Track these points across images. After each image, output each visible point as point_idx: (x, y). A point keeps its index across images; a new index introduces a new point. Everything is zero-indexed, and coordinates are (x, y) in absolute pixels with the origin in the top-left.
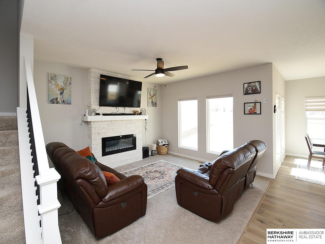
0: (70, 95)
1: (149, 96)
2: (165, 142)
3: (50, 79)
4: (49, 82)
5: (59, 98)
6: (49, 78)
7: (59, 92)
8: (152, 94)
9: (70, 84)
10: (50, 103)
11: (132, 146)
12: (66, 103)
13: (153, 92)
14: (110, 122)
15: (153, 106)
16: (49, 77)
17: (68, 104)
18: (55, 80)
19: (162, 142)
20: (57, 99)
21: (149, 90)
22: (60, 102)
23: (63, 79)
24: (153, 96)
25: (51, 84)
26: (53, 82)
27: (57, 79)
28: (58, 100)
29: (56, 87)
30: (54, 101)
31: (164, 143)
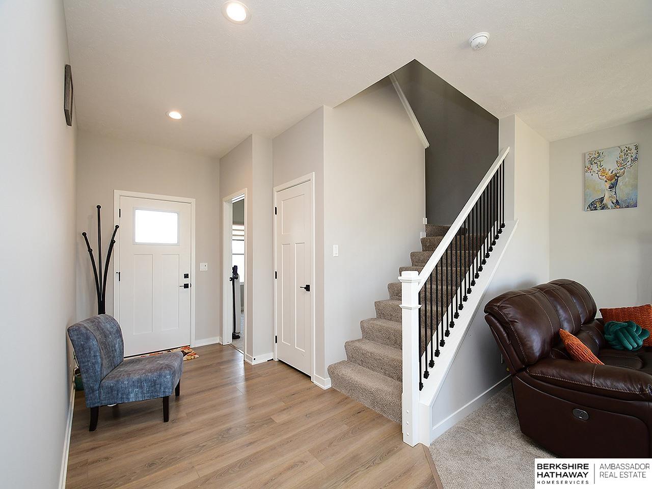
0: (635, 186)
3: (588, 164)
4: (587, 169)
5: (606, 198)
6: (587, 161)
7: (608, 185)
9: (635, 160)
10: (589, 209)
12: (624, 205)
16: (586, 159)
17: (627, 207)
18: (599, 163)
20: (602, 200)
22: (610, 205)
25: (590, 172)
26: (595, 168)
27: (601, 160)
28: (605, 202)
29: (600, 177)
30: (596, 205)
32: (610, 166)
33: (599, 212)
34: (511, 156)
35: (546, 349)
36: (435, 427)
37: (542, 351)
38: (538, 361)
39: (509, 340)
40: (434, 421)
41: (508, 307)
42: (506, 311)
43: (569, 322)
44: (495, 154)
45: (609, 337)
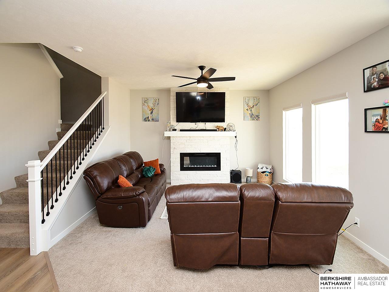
0: (158, 114)
1: (246, 107)
2: (266, 168)
3: (144, 103)
4: (143, 105)
5: (149, 117)
7: (149, 112)
8: (251, 104)
9: (158, 104)
10: (144, 121)
11: (216, 166)
12: (155, 120)
13: (253, 101)
14: (189, 138)
15: (253, 120)
16: (143, 100)
17: (156, 121)
19: (262, 168)
20: (148, 117)
21: (247, 99)
22: (151, 120)
23: (153, 100)
24: (253, 107)
26: (146, 104)
27: (148, 102)
29: (147, 108)
30: (146, 119)
31: (264, 170)
32: (151, 105)
33: (147, 122)
34: (107, 95)
35: (110, 185)
36: (52, 240)
37: (108, 186)
38: (105, 191)
39: (94, 185)
40: (52, 237)
41: (94, 171)
42: (92, 173)
43: (126, 170)
44: (100, 93)
45: (144, 173)
